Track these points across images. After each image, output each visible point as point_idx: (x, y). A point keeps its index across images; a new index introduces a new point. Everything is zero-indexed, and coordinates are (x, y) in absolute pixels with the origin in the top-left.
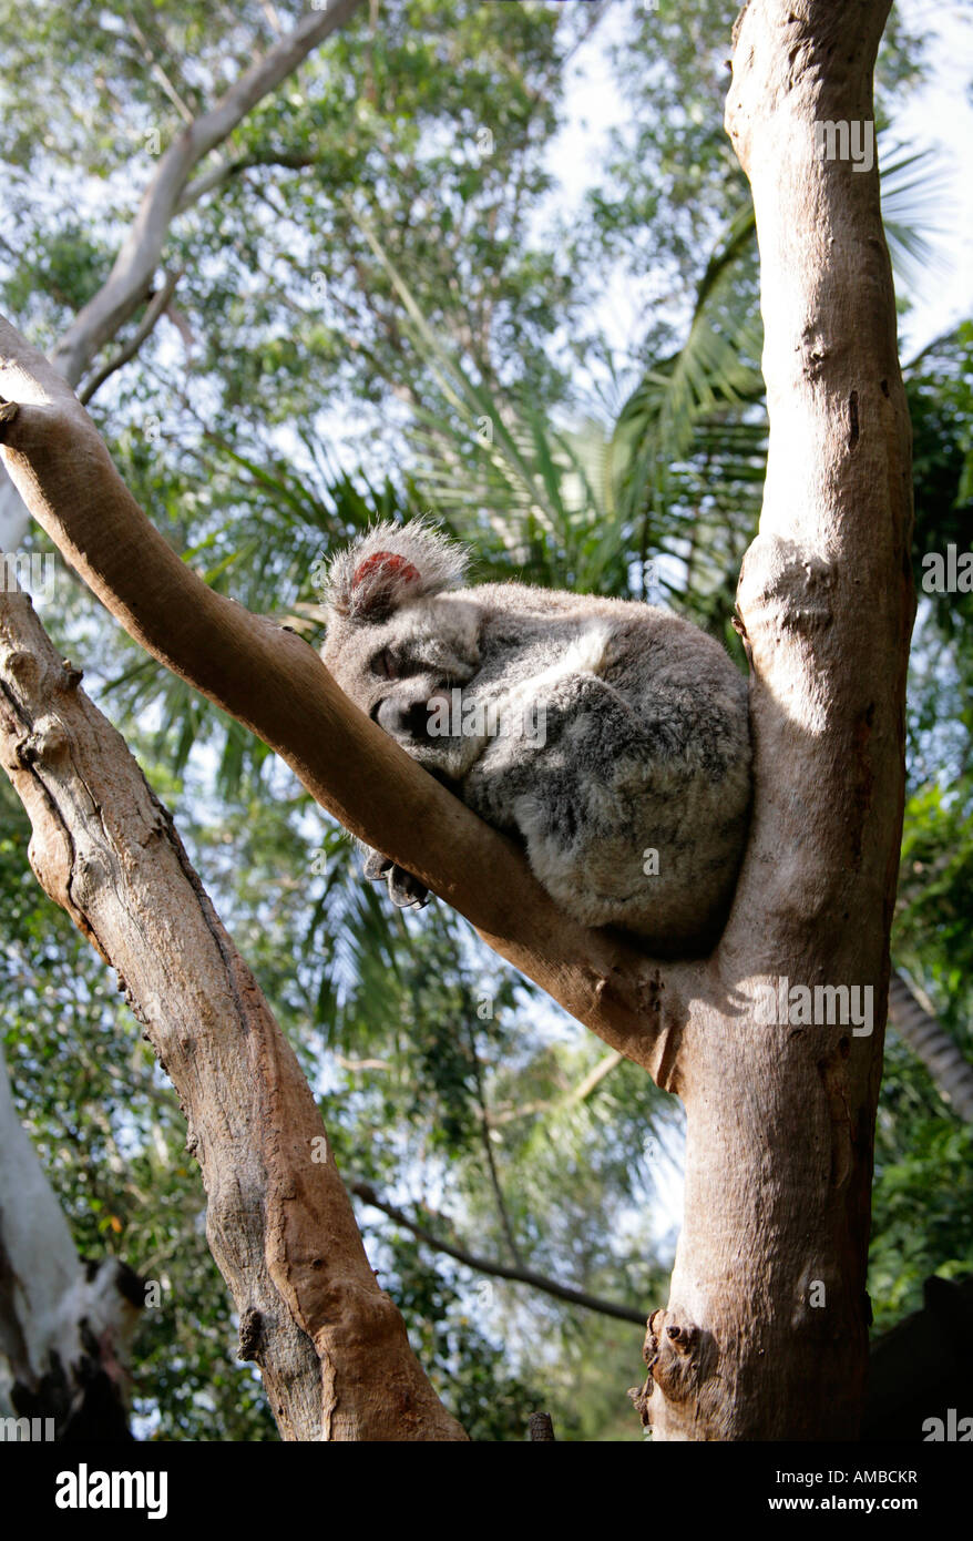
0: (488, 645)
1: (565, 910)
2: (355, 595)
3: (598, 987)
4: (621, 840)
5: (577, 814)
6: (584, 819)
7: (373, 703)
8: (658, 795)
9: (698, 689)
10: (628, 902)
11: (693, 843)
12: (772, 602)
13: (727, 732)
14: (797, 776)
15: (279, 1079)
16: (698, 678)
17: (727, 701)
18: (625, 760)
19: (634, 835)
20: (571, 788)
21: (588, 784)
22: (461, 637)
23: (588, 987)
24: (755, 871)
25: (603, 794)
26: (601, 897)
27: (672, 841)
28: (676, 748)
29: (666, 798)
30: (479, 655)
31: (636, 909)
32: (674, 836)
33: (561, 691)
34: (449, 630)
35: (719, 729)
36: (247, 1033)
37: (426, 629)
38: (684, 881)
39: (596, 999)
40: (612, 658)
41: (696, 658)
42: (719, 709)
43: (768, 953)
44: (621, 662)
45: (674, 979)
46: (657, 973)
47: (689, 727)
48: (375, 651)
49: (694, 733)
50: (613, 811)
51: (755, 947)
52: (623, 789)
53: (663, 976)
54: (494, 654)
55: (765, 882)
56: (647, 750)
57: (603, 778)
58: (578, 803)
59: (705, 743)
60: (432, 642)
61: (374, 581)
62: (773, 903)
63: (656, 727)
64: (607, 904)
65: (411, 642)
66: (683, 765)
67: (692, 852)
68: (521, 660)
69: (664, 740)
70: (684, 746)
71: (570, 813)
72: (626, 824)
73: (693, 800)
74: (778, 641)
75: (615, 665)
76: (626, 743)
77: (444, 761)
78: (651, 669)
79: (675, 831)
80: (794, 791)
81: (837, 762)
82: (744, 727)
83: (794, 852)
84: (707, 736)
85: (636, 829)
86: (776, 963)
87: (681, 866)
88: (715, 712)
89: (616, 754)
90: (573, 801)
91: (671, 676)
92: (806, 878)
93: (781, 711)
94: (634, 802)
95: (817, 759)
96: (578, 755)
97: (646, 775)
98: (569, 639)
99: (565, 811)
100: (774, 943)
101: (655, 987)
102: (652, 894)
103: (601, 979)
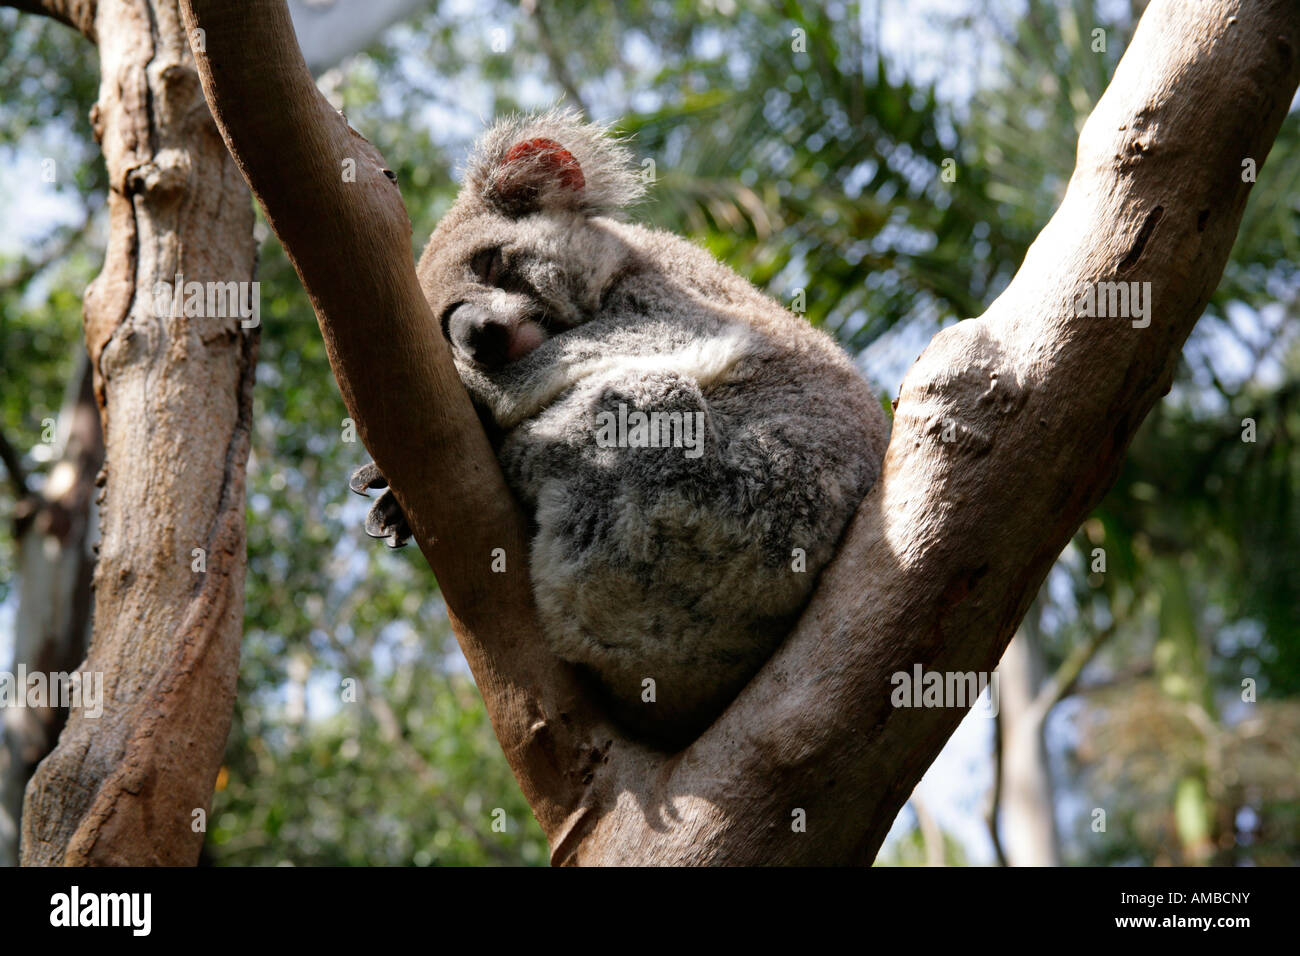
0: (614, 298)
1: (544, 627)
2: (498, 173)
3: (535, 727)
4: (633, 579)
5: (599, 526)
6: (603, 536)
7: (453, 300)
8: (695, 549)
9: (808, 456)
10: (611, 651)
11: (712, 622)
12: (933, 399)
13: (813, 520)
14: (858, 604)
15: (200, 662)
16: (815, 445)
17: (834, 487)
18: (677, 494)
19: (649, 581)
20: (606, 496)
21: (625, 502)
22: (587, 276)
23: (524, 721)
24: (763, 687)
25: (636, 520)
26: (585, 630)
27: (688, 608)
28: (740, 508)
29: (703, 558)
30: (598, 305)
31: (615, 663)
32: (693, 604)
33: (647, 385)
34: (577, 262)
35: (805, 511)
36: (194, 597)
37: (553, 248)
38: (682, 656)
39: (526, 738)
40: (732, 376)
42: (819, 490)
43: (725, 781)
44: (740, 386)
45: (622, 759)
46: (609, 743)
47: (769, 491)
48: (486, 244)
49: (772, 502)
50: (637, 543)
51: (717, 767)
52: (659, 524)
53: (613, 750)
54: (614, 312)
55: (765, 702)
56: (706, 495)
57: (644, 502)
58: (606, 515)
59: (778, 519)
60: (551, 265)
61: (525, 169)
62: (759, 729)
63: (732, 475)
64: (586, 641)
65: (528, 254)
66: (739, 531)
67: (706, 631)
68: (635, 331)
69: (733, 493)
70: (751, 511)
71: (592, 522)
72: (646, 565)
73: (732, 575)
74: (918, 445)
75: (731, 385)
76: (686, 476)
77: (496, 400)
78: (767, 407)
79: (697, 599)
80: (847, 619)
81: (909, 610)
82: (838, 524)
83: (810, 684)
84: (785, 513)
85: (654, 575)
86: (728, 796)
87: (686, 640)
88: (810, 492)
89: (670, 483)
90: (601, 511)
91: (785, 426)
92: (806, 719)
93: (881, 526)
94: (666, 544)
95: (890, 597)
96: (630, 463)
97: (691, 521)
99: (587, 518)
100: (737, 772)
101: (597, 757)
102: (641, 655)
103: (542, 718)
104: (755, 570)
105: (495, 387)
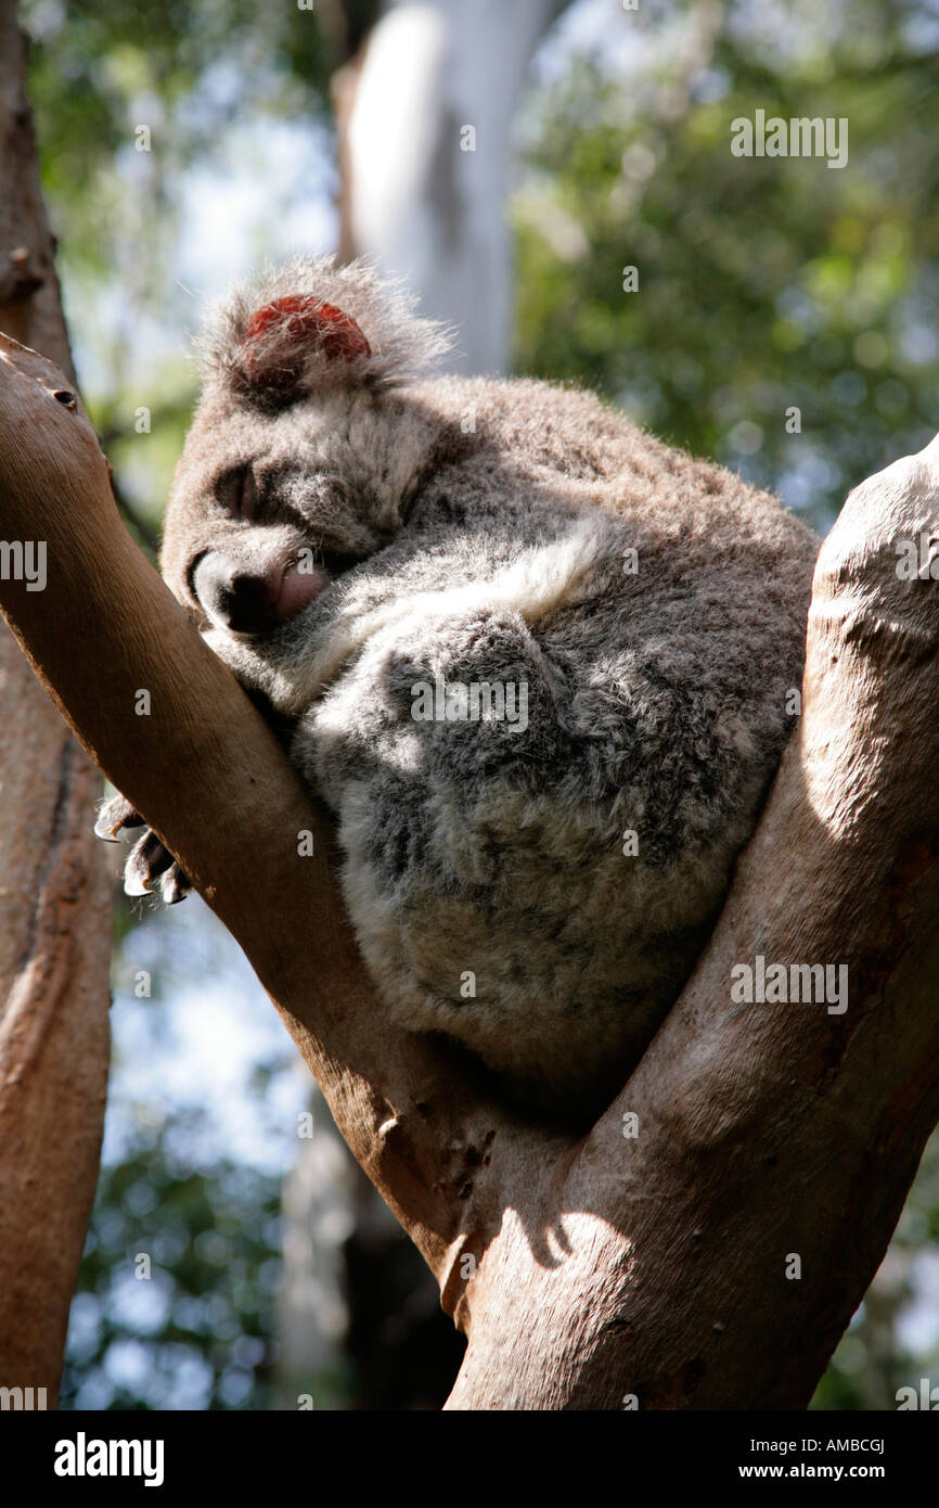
0: (421, 505)
3: (384, 1128)
4: (470, 908)
5: (412, 842)
6: (420, 856)
7: (196, 550)
8: (544, 857)
9: (694, 696)
10: (464, 1009)
11: (590, 951)
12: (848, 589)
13: (709, 787)
14: (779, 901)
16: (706, 678)
17: (739, 734)
18: (500, 784)
19: (492, 909)
20: (415, 799)
21: (439, 803)
22: (376, 482)
23: (370, 1121)
24: (671, 1034)
25: (457, 828)
26: (425, 986)
27: (552, 937)
28: (596, 791)
29: (558, 868)
31: (474, 1025)
32: (558, 931)
33: (444, 636)
34: (360, 464)
35: (695, 778)
36: (21, 971)
37: (322, 454)
38: (558, 1004)
39: (377, 1145)
41: (733, 634)
42: (716, 741)
43: (628, 1176)
44: (591, 607)
45: (509, 1157)
46: (491, 1135)
47: (636, 759)
48: (231, 463)
49: (644, 774)
50: (464, 856)
51: (618, 1157)
52: (487, 830)
53: (498, 1144)
55: (672, 1057)
56: (542, 781)
57: (463, 803)
58: (418, 827)
59: (655, 796)
60: (319, 478)
61: (272, 345)
62: (663, 1097)
64: (429, 1001)
65: (288, 468)
66: (599, 823)
67: (584, 966)
68: (442, 553)
69: (584, 770)
70: (612, 792)
71: (402, 839)
72: (482, 887)
73: (601, 884)
74: (835, 660)
75: (577, 607)
76: (507, 759)
77: (269, 681)
79: (562, 924)
80: (766, 923)
81: (848, 900)
83: (725, 1025)
84: (664, 786)
85: (495, 900)
86: (632, 1198)
87: (559, 982)
88: (702, 749)
89: (490, 770)
90: (411, 824)
91: (658, 656)
92: (722, 1077)
93: (802, 788)
94: (502, 856)
95: (819, 884)
96: (436, 749)
97: (529, 817)
98: (530, 541)
99: (396, 833)
101: (474, 1159)
102: (503, 1011)
103: (392, 1115)
104: (634, 872)
105: (264, 664)
